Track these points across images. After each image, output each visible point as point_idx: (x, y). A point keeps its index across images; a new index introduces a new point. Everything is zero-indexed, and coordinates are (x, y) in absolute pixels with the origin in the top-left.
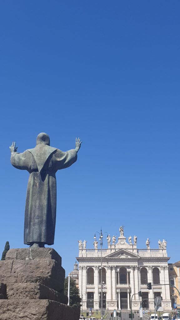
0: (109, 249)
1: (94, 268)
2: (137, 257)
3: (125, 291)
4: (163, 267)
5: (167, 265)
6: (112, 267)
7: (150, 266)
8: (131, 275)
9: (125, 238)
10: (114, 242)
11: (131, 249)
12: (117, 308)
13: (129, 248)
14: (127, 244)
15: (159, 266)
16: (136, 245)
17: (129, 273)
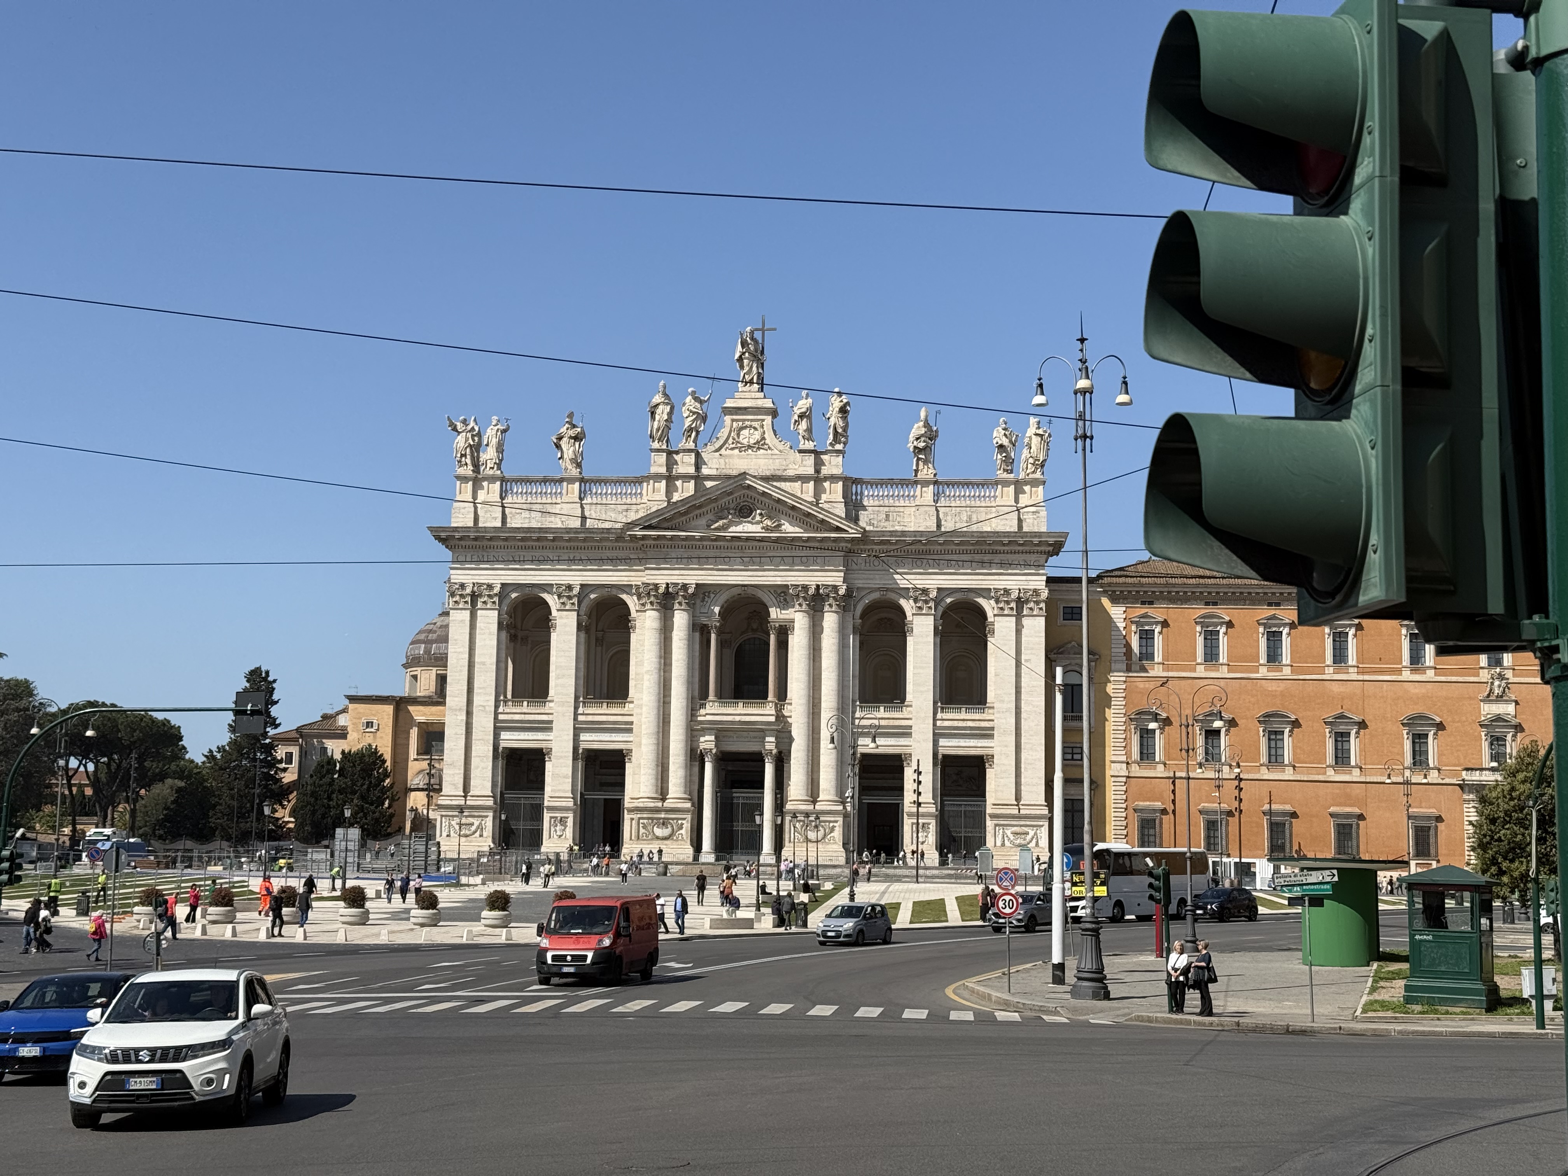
0: (657, 477)
1: (552, 600)
2: (838, 529)
3: (750, 747)
4: (1014, 595)
5: (1038, 582)
6: (667, 593)
7: (925, 591)
8: (798, 642)
9: (768, 404)
10: (690, 430)
11: (802, 479)
12: (690, 851)
13: (791, 473)
14: (784, 446)
15: (985, 592)
16: (838, 452)
17: (784, 632)
